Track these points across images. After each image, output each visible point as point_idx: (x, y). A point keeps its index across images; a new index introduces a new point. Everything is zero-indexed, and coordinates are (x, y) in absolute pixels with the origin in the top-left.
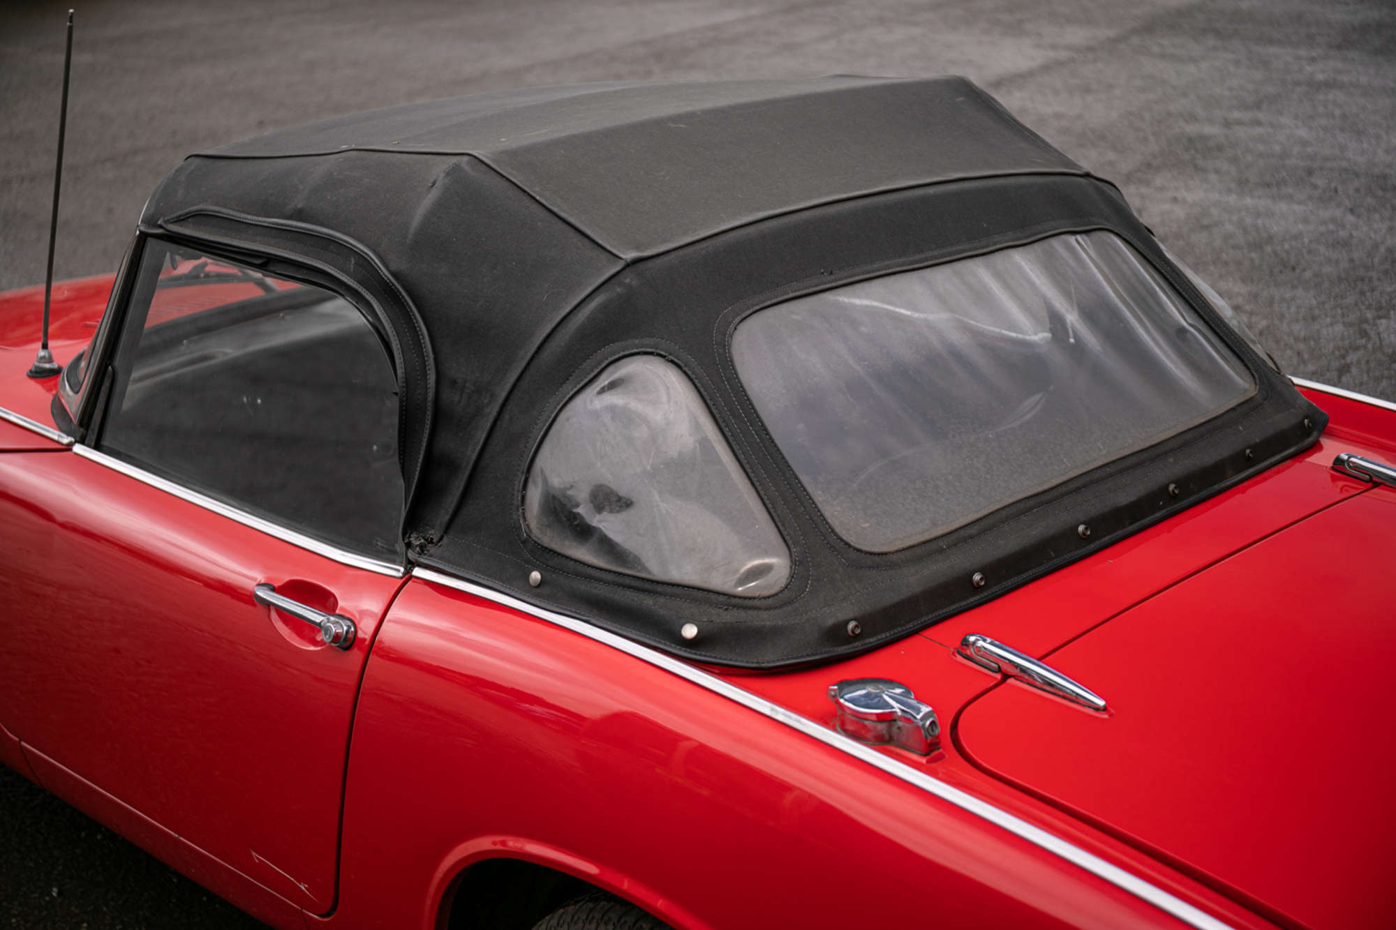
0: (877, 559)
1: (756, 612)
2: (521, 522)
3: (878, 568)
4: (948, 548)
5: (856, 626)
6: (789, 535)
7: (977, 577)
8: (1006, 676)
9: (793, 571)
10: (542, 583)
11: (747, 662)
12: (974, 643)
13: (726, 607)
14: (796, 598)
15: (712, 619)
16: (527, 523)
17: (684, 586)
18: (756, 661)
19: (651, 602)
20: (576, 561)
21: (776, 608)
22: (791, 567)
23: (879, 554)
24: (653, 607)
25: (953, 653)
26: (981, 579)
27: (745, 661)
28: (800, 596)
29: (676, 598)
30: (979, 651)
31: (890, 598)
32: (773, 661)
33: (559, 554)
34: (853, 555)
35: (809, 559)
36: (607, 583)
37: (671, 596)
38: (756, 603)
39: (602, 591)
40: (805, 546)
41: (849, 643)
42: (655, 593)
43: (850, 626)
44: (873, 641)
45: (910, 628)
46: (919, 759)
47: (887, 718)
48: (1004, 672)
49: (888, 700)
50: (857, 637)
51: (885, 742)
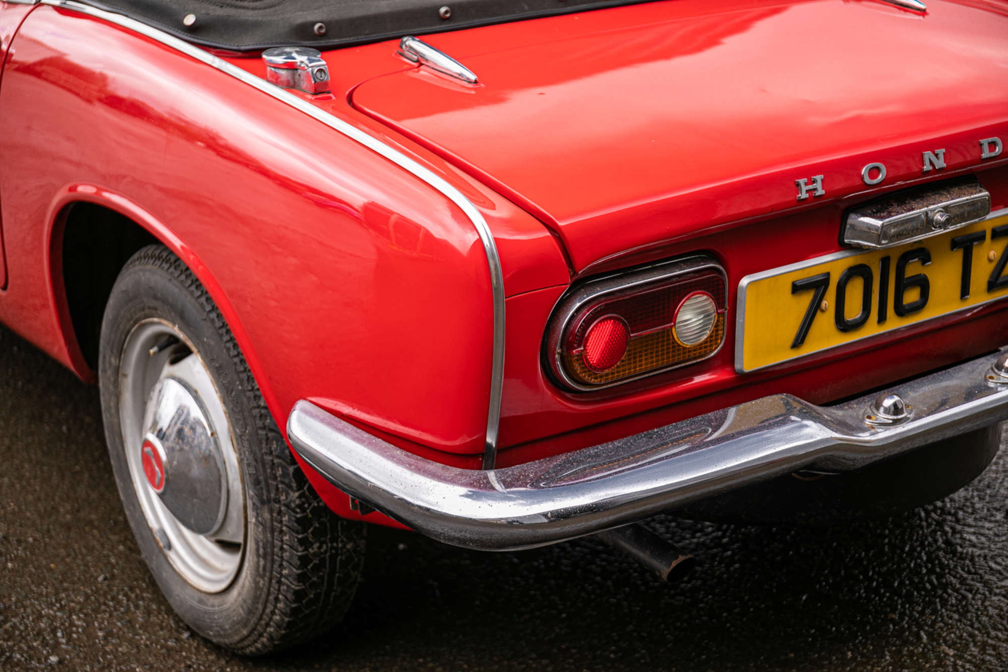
1: (244, 10)
12: (405, 42)
13: (222, 5)
14: (278, 3)
21: (260, 9)
28: (281, 2)
38: (246, 4)
41: (315, 40)
43: (316, 27)
44: (337, 41)
45: (374, 37)
46: (310, 97)
47: (291, 67)
48: (421, 62)
49: (294, 55)
50: (321, 36)
51: (291, 86)
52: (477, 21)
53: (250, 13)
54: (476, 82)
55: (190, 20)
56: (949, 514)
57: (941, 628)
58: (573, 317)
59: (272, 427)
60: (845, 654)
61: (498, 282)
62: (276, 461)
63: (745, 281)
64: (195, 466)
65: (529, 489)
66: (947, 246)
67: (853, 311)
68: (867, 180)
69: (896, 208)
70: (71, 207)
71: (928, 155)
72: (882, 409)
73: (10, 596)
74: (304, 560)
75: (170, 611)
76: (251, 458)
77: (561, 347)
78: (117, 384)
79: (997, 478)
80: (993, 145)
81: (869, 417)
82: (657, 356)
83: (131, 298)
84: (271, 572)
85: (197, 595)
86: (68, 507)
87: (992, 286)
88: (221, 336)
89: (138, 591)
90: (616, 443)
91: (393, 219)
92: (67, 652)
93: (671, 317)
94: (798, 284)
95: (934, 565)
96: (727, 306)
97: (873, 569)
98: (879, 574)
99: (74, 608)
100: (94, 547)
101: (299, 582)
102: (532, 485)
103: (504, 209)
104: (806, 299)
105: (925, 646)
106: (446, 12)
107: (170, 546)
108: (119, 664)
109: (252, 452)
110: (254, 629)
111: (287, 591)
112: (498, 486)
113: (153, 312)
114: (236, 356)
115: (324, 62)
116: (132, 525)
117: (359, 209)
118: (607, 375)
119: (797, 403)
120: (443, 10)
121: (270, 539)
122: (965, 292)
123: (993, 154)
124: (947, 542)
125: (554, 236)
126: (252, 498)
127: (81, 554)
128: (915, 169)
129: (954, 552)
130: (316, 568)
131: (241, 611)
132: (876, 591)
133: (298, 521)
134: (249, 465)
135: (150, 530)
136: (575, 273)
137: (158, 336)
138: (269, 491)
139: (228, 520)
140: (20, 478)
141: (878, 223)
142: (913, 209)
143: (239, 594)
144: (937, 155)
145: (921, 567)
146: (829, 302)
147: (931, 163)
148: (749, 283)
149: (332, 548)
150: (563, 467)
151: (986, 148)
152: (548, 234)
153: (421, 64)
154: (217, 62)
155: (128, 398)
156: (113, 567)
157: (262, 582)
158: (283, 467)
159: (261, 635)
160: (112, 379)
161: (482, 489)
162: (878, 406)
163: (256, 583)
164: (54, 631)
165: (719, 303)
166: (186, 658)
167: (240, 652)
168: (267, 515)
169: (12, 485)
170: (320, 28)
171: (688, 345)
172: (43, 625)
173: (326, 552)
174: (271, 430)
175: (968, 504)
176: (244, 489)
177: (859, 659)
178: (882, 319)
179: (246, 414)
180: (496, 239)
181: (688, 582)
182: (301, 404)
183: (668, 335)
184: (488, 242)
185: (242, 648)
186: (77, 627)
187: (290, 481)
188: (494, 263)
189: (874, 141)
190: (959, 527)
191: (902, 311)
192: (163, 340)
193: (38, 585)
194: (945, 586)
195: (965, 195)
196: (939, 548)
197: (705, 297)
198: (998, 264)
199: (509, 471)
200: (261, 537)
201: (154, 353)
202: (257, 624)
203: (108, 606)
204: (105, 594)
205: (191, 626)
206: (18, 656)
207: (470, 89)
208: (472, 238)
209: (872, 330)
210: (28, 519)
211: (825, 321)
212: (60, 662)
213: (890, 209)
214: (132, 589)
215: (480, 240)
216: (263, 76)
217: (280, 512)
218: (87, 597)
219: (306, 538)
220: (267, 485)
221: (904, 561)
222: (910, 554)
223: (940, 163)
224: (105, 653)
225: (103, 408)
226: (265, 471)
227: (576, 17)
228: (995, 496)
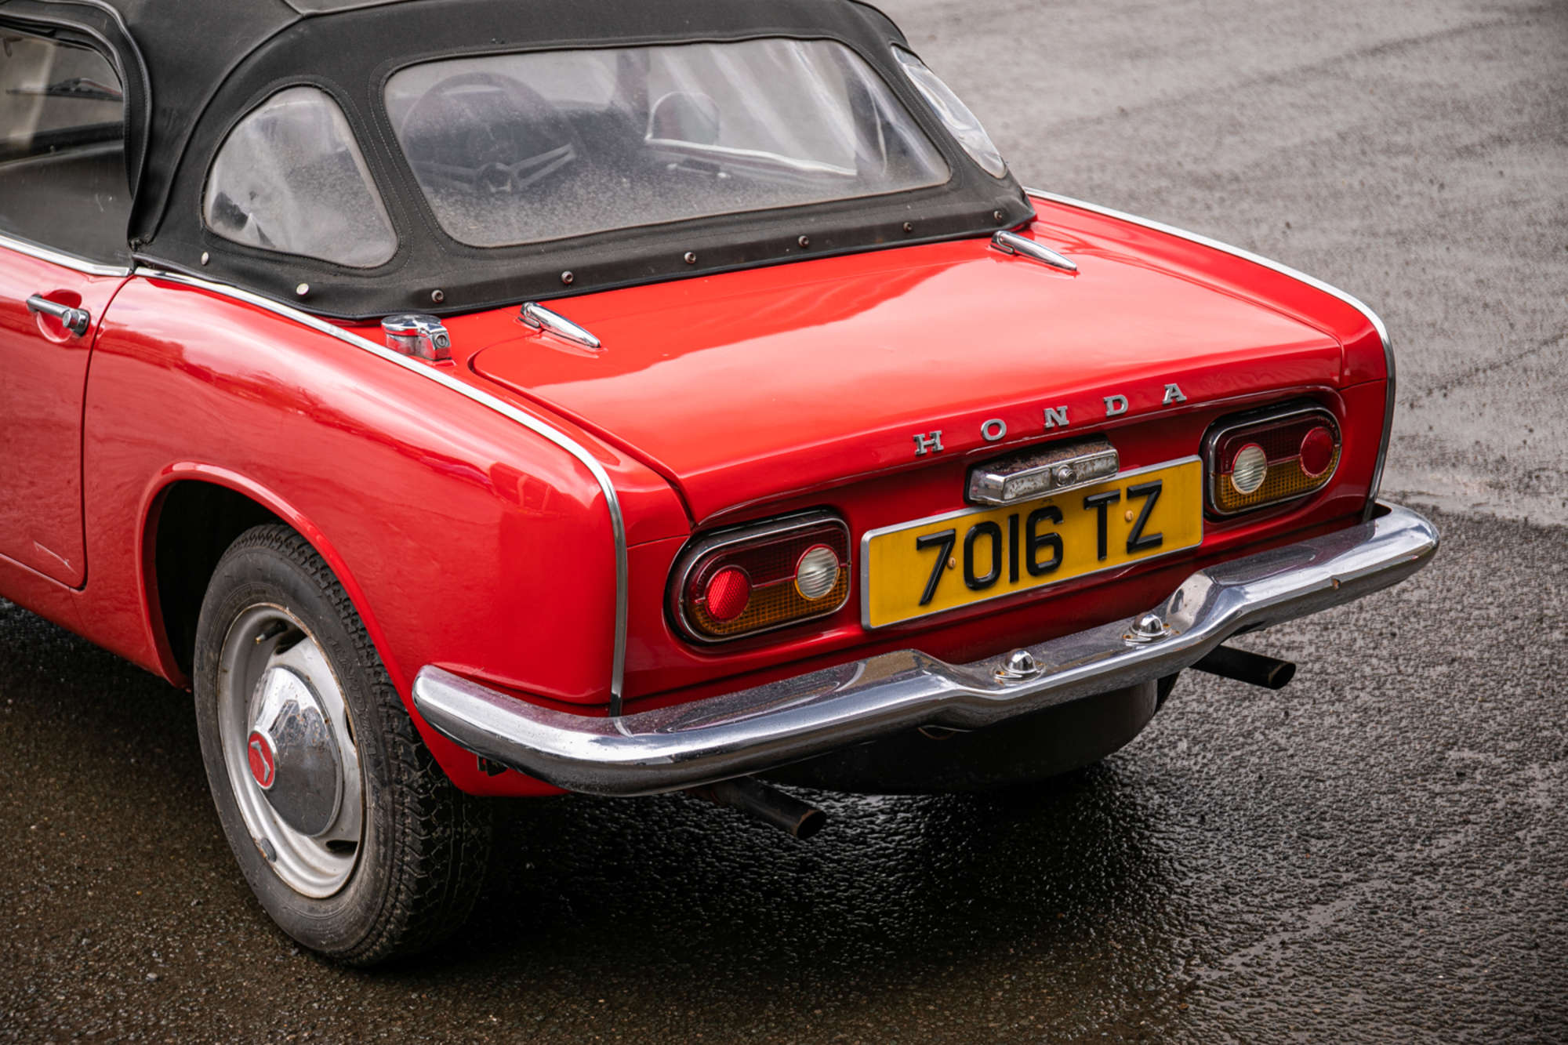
0: (474, 251)
1: (358, 278)
3: (473, 257)
4: (546, 252)
5: (440, 294)
6: (399, 226)
10: (209, 263)
13: (334, 274)
14: (393, 271)
15: (321, 281)
16: (205, 218)
18: (351, 313)
19: (280, 269)
20: (233, 243)
21: (376, 277)
22: (396, 250)
23: (477, 248)
24: (280, 273)
27: (344, 313)
29: (298, 267)
31: (477, 279)
32: (365, 314)
33: (221, 238)
34: (452, 245)
35: (412, 245)
36: (251, 257)
37: (295, 264)
38: (362, 272)
39: (247, 263)
40: (412, 235)
42: (283, 262)
43: (435, 293)
44: (455, 308)
45: (493, 303)
46: (431, 363)
47: (412, 334)
48: (543, 327)
49: (415, 322)
50: (439, 303)
51: (412, 353)
52: (601, 286)
53: (365, 281)
54: (599, 346)
55: (303, 289)
56: (1140, 820)
57: (1113, 925)
58: (694, 567)
59: (393, 704)
60: (1007, 950)
61: (620, 532)
62: (397, 739)
63: (867, 536)
64: (308, 756)
65: (655, 734)
66: (1080, 503)
67: (983, 567)
68: (989, 438)
69: (1020, 464)
70: (170, 488)
71: (1050, 412)
72: (1012, 665)
73: (95, 921)
74: (427, 845)
75: (276, 929)
76: (371, 737)
77: (684, 597)
78: (215, 681)
79: (1197, 786)
80: (1117, 403)
81: (999, 673)
82: (780, 609)
83: (236, 582)
84: (392, 860)
85: (307, 903)
86: (148, 837)
87: (1132, 547)
88: (338, 612)
89: (236, 914)
90: (741, 693)
91: (522, 480)
92: (165, 970)
93: (793, 570)
94: (923, 539)
95: (1114, 869)
96: (850, 560)
97: (1048, 873)
98: (1055, 878)
99: (167, 931)
100: (182, 874)
101: (422, 869)
102: (658, 731)
103: (627, 465)
104: (932, 556)
105: (1093, 941)
106: (569, 277)
107: (275, 856)
108: (224, 980)
109: (371, 731)
110: (373, 928)
111: (410, 880)
112: (623, 731)
113: (262, 595)
114: (353, 632)
115: (444, 329)
116: (230, 839)
117: (488, 473)
118: (730, 626)
119: (928, 659)
120: (565, 275)
121: (391, 823)
122: (1102, 553)
123: (1118, 412)
124: (1133, 847)
125: (674, 489)
126: (371, 781)
127: (168, 881)
128: (1036, 427)
129: (1138, 857)
130: (440, 855)
131: (359, 910)
132: (1049, 894)
133: (420, 802)
134: (369, 746)
135: (253, 840)
136: (696, 525)
137: (262, 626)
138: (390, 771)
139: (343, 815)
140: (90, 811)
141: (1001, 479)
142: (1036, 466)
143: (357, 891)
144: (1059, 412)
145: (1099, 870)
146: (957, 558)
147: (1053, 420)
148: (872, 538)
149: (457, 832)
150: (689, 715)
151: (1110, 405)
152: (669, 487)
153: (543, 330)
154: (336, 331)
155: (228, 697)
156: (206, 892)
157: (382, 872)
158: (405, 745)
159: (380, 935)
160: (210, 677)
161: (609, 735)
162: (1007, 663)
163: (376, 874)
164: (148, 952)
165: (842, 558)
166: (295, 972)
167: (356, 961)
168: (388, 798)
169: (80, 818)
170: (438, 295)
171: (811, 598)
172: (135, 947)
173: (450, 837)
174: (393, 707)
175: (1162, 811)
176: (362, 774)
177: (1021, 954)
178: (1014, 577)
179: (366, 690)
180: (618, 493)
181: (845, 891)
182: (426, 670)
183: (791, 588)
184: (610, 495)
185: (360, 954)
186: (174, 948)
187: (413, 760)
188: (616, 516)
189: (996, 400)
190: (1147, 833)
191: (1035, 571)
192: (270, 627)
193: (125, 912)
194: (1122, 889)
195: (1091, 452)
196: (1122, 853)
197: (827, 550)
198: (1137, 524)
199: (634, 717)
200: (382, 822)
201: (261, 641)
202: (376, 922)
203: (206, 929)
204: (200, 917)
205: (299, 941)
206: (113, 975)
207: (593, 353)
208: (594, 491)
209: (1003, 589)
210: (104, 850)
211: (954, 578)
212: (158, 979)
213: (1014, 465)
214: (229, 912)
215: (602, 494)
216: (382, 343)
217: (402, 794)
218: (181, 921)
219: (429, 821)
220: (389, 765)
221: (1083, 865)
222: (1090, 860)
223: (1063, 420)
224: (207, 971)
225: (198, 711)
226: (386, 751)
227: (706, 281)
228: (1193, 802)
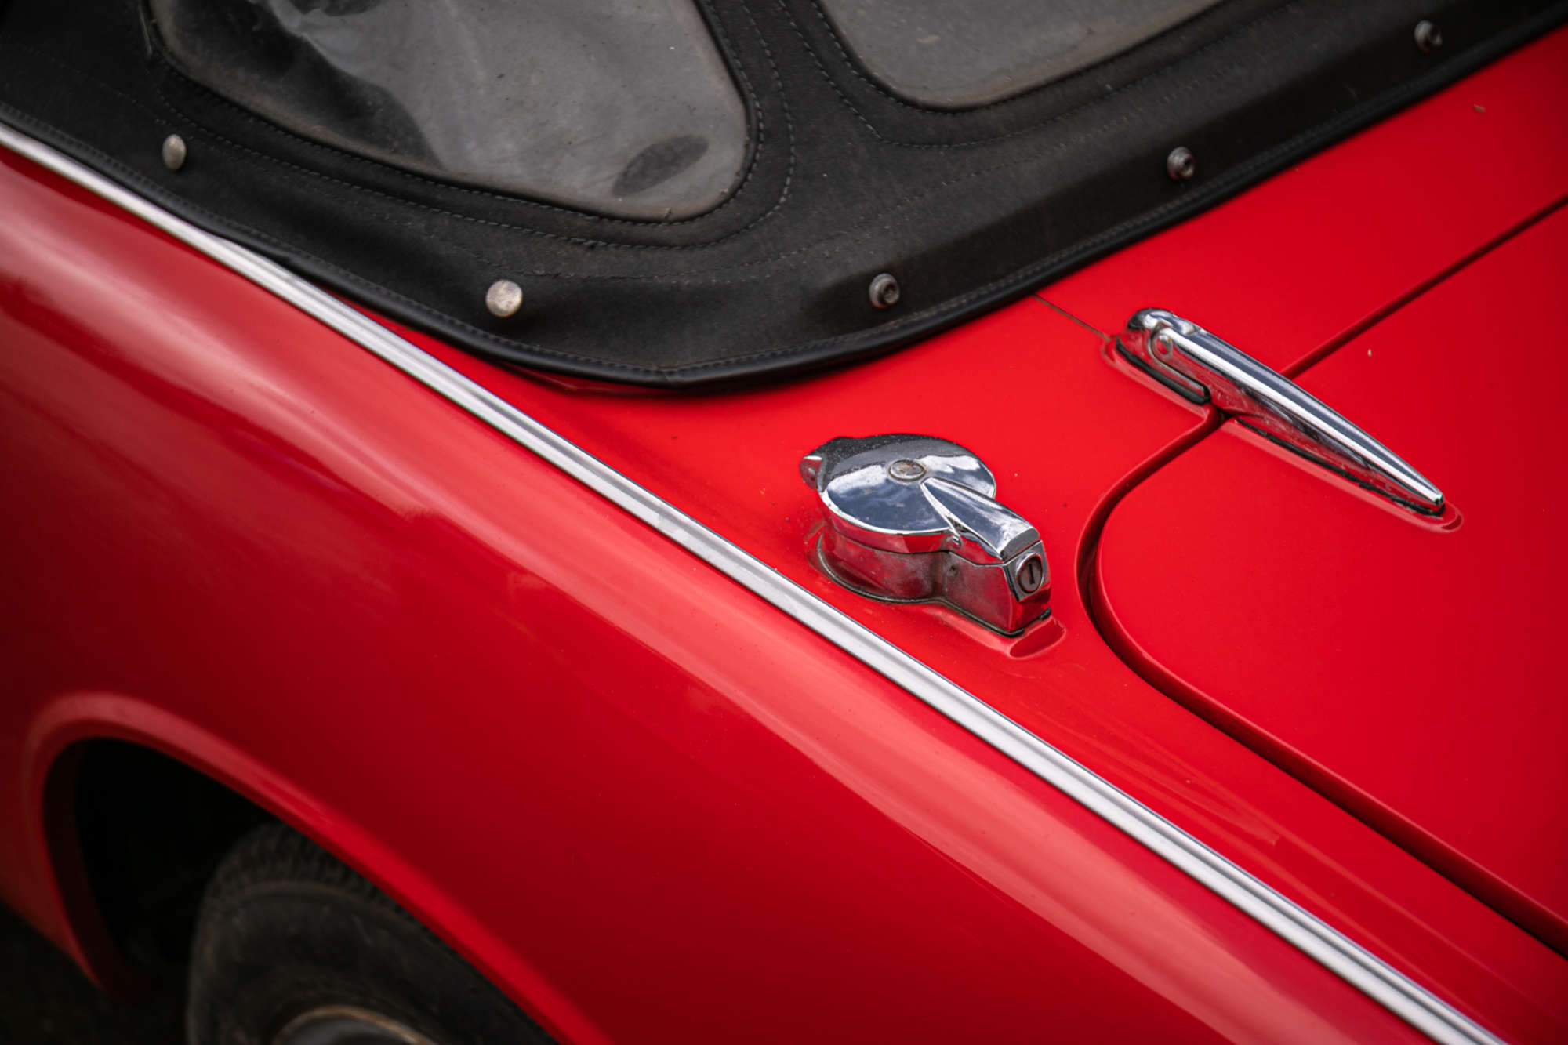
0: (949, 122)
1: (659, 254)
2: (142, 18)
3: (949, 144)
4: (1117, 89)
5: (889, 287)
6: (745, 68)
7: (1178, 158)
8: (1221, 415)
9: (750, 156)
10: (188, 163)
11: (636, 370)
12: (1154, 333)
13: (591, 242)
14: (754, 220)
15: (558, 270)
16: (154, 21)
17: (495, 192)
18: (654, 368)
19: (422, 226)
20: (259, 118)
21: (706, 244)
22: (747, 146)
23: (955, 110)
24: (425, 238)
25: (1108, 352)
26: (1187, 163)
27: (630, 367)
28: (763, 215)
29: (477, 219)
30: (1165, 352)
31: (975, 216)
32: (694, 369)
33: (224, 100)
34: (894, 115)
35: (790, 127)
37: (467, 213)
38: (663, 232)
39: (314, 192)
40: (783, 94)
41: (873, 325)
42: (430, 203)
43: (877, 286)
44: (928, 318)
45: (1017, 282)
50: (888, 309)
51: (924, 595)
52: (1250, 167)
54: (1440, 509)
55: (506, 298)
106: (1185, 165)
120: (1176, 160)
170: (887, 289)
